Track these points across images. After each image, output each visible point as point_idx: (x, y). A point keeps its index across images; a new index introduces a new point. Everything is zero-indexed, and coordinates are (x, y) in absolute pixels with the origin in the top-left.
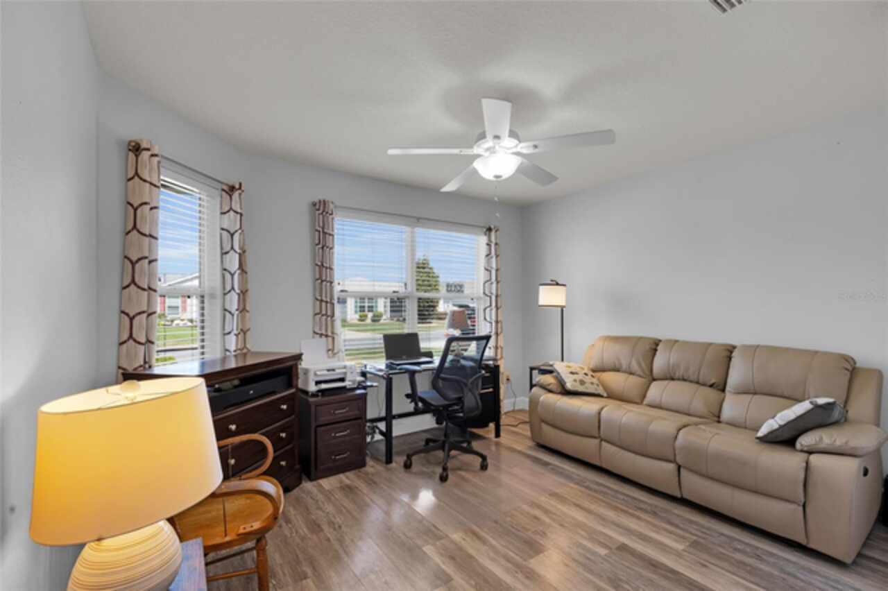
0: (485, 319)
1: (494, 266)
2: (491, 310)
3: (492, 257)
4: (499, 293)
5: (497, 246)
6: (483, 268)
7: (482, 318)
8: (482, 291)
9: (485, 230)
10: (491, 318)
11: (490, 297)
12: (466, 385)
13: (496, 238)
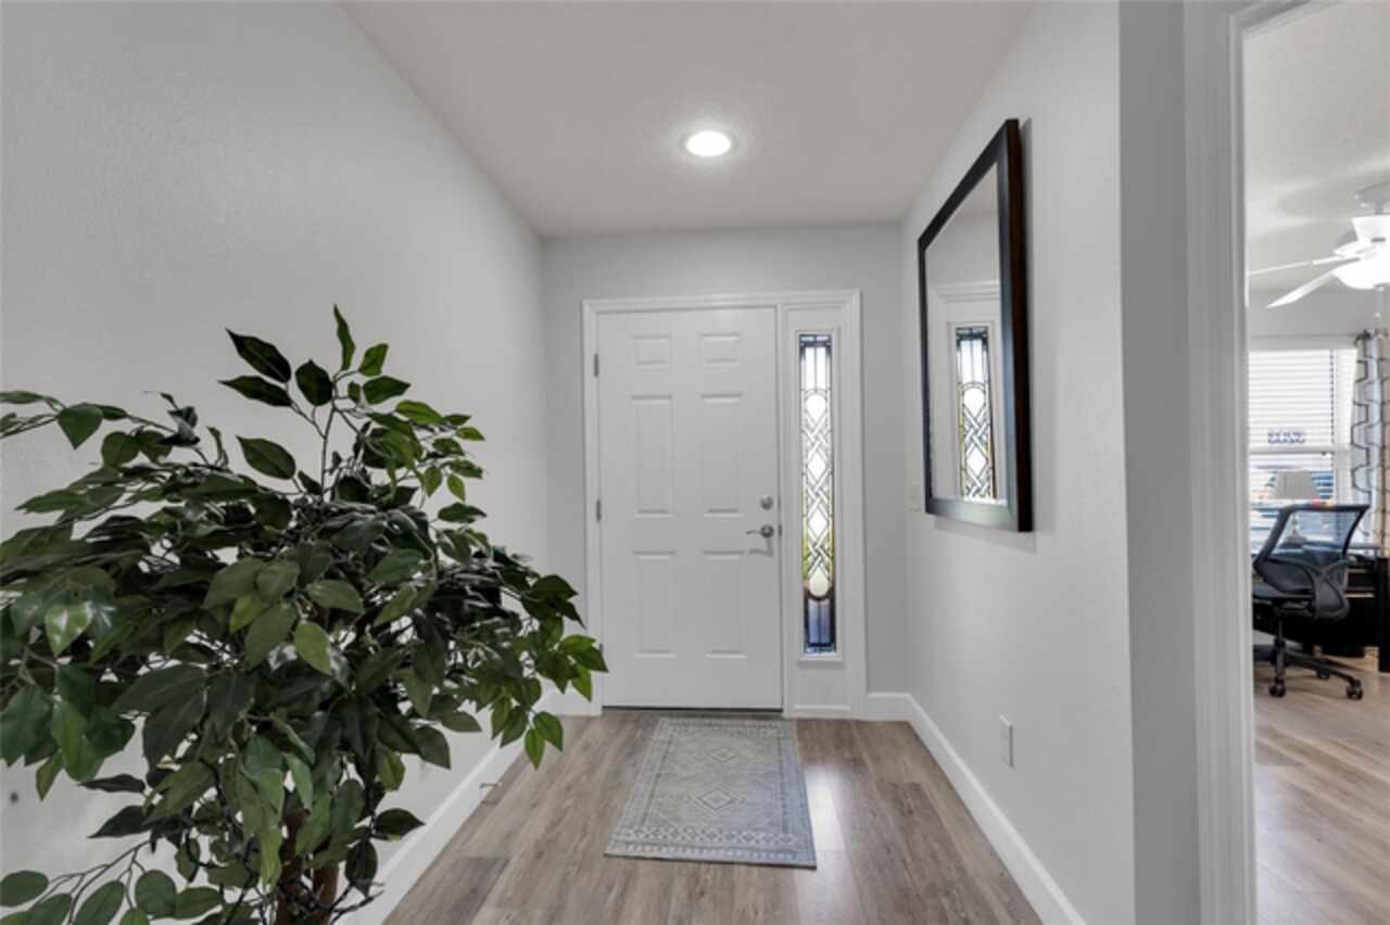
0: (1354, 485)
1: (1377, 396)
2: (1369, 472)
3: (1371, 383)
4: (1387, 443)
5: (1383, 364)
6: (1350, 403)
7: (1349, 484)
8: (1348, 440)
9: (1353, 339)
10: (1369, 483)
11: (1368, 450)
12: (1318, 574)
13: (1381, 349)
